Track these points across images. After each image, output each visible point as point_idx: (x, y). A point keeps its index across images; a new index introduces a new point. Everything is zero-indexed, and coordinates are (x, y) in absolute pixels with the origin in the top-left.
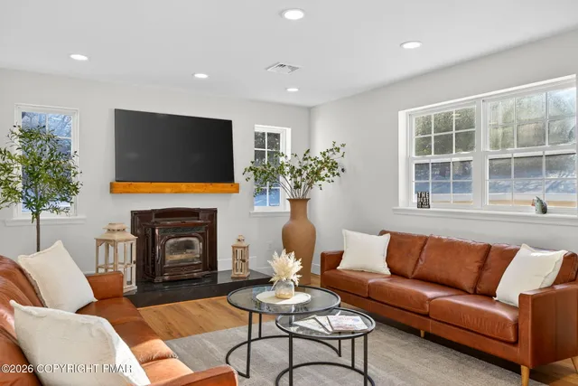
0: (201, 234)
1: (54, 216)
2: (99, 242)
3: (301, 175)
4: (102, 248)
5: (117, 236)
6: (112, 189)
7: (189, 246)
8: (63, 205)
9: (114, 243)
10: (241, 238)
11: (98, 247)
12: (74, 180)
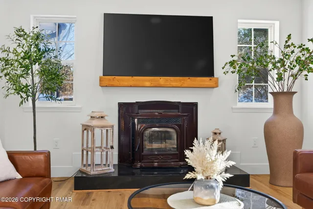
0: (179, 126)
2: (84, 127)
3: (283, 65)
5: (94, 122)
6: (100, 82)
9: (92, 129)
10: (216, 131)
11: (83, 131)
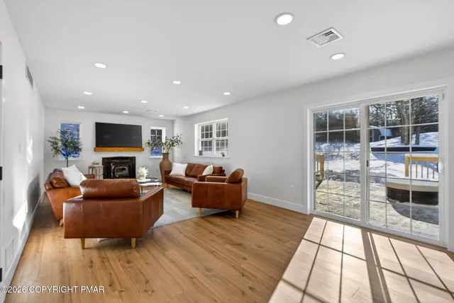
0: (128, 165)
1: (73, 159)
2: (90, 167)
4: (91, 170)
5: (96, 166)
6: (95, 150)
7: (124, 169)
8: (77, 155)
9: (95, 167)
11: (89, 169)
12: (80, 147)
